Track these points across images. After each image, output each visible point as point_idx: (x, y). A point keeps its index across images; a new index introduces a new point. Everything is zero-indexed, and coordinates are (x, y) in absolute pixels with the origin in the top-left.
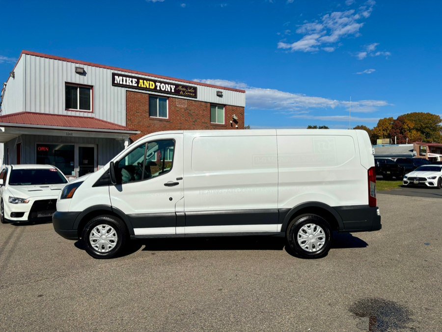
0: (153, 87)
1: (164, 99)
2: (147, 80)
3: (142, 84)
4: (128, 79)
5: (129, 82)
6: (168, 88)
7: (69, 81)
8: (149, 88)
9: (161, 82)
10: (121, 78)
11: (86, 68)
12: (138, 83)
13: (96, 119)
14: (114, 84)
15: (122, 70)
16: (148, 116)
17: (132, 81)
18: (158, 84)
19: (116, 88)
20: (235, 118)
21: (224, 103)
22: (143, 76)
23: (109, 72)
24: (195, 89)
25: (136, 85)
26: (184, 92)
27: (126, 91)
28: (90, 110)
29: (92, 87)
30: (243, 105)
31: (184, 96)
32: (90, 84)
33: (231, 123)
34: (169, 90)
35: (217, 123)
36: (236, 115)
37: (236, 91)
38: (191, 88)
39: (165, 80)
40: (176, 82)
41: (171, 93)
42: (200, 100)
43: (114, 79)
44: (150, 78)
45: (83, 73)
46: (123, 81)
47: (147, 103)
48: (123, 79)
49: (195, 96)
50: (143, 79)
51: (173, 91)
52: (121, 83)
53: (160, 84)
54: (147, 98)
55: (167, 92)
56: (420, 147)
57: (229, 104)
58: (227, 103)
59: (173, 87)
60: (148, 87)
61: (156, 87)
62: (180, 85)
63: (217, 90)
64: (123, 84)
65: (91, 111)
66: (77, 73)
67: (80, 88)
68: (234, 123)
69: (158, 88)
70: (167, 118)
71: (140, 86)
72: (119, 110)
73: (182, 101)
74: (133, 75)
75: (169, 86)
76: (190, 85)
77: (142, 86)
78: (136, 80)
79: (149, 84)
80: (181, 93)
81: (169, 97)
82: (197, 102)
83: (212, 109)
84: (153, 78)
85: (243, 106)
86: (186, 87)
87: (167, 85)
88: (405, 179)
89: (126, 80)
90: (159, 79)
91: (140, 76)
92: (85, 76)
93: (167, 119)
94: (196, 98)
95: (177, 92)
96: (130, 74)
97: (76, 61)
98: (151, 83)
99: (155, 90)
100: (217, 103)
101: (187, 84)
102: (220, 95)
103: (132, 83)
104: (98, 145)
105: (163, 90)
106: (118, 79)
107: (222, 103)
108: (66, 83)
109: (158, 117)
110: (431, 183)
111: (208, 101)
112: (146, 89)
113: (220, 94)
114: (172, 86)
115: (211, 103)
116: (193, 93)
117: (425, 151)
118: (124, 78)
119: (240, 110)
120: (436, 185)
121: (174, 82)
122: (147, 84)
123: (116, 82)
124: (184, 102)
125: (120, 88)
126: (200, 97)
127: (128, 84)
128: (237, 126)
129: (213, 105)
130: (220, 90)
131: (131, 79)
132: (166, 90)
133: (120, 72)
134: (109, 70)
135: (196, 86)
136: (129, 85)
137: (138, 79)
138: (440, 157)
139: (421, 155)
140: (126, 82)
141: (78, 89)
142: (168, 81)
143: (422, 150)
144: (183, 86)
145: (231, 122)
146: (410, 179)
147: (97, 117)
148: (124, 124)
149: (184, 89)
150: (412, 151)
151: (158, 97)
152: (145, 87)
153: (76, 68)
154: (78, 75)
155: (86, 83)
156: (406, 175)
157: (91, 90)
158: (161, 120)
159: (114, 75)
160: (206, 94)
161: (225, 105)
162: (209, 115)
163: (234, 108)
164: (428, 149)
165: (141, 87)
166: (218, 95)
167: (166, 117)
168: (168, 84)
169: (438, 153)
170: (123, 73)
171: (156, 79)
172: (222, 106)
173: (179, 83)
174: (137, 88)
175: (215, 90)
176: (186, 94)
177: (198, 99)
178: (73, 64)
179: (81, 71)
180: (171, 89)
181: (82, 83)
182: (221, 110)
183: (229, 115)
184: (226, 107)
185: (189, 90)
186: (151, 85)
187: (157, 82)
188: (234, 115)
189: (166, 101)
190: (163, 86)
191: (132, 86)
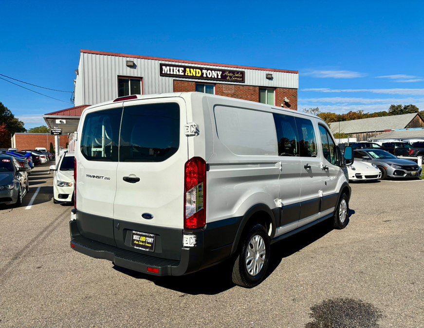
0: (200, 75)
1: (210, 86)
2: (193, 68)
3: (189, 72)
4: (175, 68)
5: (176, 71)
6: (214, 74)
7: (121, 74)
8: (196, 76)
9: (207, 69)
10: (168, 68)
11: (136, 61)
12: (184, 71)
14: (162, 74)
15: (169, 60)
17: (179, 71)
18: (204, 71)
19: (164, 78)
20: (286, 100)
21: (275, 86)
22: (190, 65)
23: (157, 63)
24: (243, 73)
25: (183, 74)
27: (174, 80)
29: (142, 78)
30: (296, 86)
31: (232, 82)
32: (139, 76)
34: (216, 77)
37: (288, 72)
38: (238, 72)
39: (211, 67)
40: (223, 68)
41: (217, 79)
42: (248, 84)
43: (161, 69)
44: (196, 65)
45: (133, 66)
46: (170, 71)
48: (170, 69)
49: (243, 81)
50: (190, 67)
51: (219, 77)
52: (168, 73)
53: (206, 71)
54: (194, 86)
55: (214, 79)
57: (280, 87)
58: (277, 86)
59: (220, 73)
60: (194, 75)
61: (202, 74)
62: (227, 70)
64: (170, 74)
66: (128, 66)
67: (131, 80)
68: (285, 106)
69: (205, 76)
71: (186, 74)
73: (228, 87)
74: (180, 64)
75: (216, 72)
76: (238, 69)
77: (189, 74)
78: (183, 69)
80: (228, 78)
81: (215, 84)
82: (245, 87)
83: (261, 93)
84: (199, 66)
86: (233, 72)
87: (213, 72)
90: (205, 66)
91: (186, 65)
92: (135, 68)
94: (244, 82)
95: (224, 78)
96: (177, 64)
97: (126, 55)
98: (197, 70)
99: (202, 77)
100: (267, 86)
101: (235, 69)
102: (270, 78)
105: (210, 76)
106: (166, 69)
107: (272, 86)
108: (118, 76)
111: (257, 85)
112: (192, 77)
113: (270, 76)
114: (218, 72)
115: (259, 87)
116: (240, 77)
119: (292, 92)
121: (220, 68)
122: (193, 72)
123: (163, 72)
124: (230, 87)
125: (167, 78)
126: (248, 82)
127: (175, 73)
129: (262, 89)
130: (270, 73)
131: (178, 68)
132: (213, 77)
133: (167, 63)
134: (157, 61)
135: (243, 70)
136: (176, 75)
137: (185, 67)
140: (173, 71)
141: (130, 81)
142: (214, 67)
144: (230, 72)
145: (282, 105)
149: (231, 75)
151: (205, 84)
152: (192, 75)
153: (127, 61)
154: (129, 68)
155: (136, 76)
157: (141, 82)
159: (161, 65)
160: (254, 78)
161: (275, 88)
163: (285, 90)
165: (188, 76)
166: (267, 78)
168: (215, 70)
170: (170, 63)
171: (202, 66)
172: (272, 89)
173: (226, 68)
174: (184, 76)
175: (264, 73)
176: (233, 79)
177: (246, 84)
178: (125, 58)
179: (132, 64)
180: (218, 75)
181: (132, 75)
182: (271, 94)
183: (280, 98)
184: (277, 89)
185: (236, 75)
186: (197, 73)
187: (204, 69)
188: (286, 98)
189: (213, 88)
190: (209, 73)
191: (179, 75)
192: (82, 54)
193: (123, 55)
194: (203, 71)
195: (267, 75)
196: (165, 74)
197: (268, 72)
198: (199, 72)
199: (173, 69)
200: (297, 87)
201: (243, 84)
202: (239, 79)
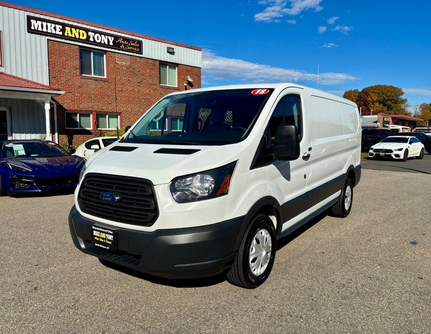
0: (85, 38)
1: (99, 54)
2: (76, 28)
3: (69, 32)
4: (49, 25)
5: (51, 28)
6: (104, 40)
8: (79, 39)
9: (95, 32)
10: (39, 23)
12: (63, 30)
13: (6, 75)
14: (30, 30)
15: (41, 12)
16: (78, 73)
17: (55, 28)
18: (91, 34)
19: (33, 35)
20: (190, 79)
21: (177, 62)
22: (71, 23)
23: (23, 15)
24: (140, 43)
25: (61, 33)
26: (125, 45)
27: (48, 40)
30: (200, 65)
31: (127, 51)
34: (106, 43)
35: (168, 85)
36: (191, 77)
37: (191, 48)
38: (134, 41)
39: (100, 30)
40: (116, 33)
41: (108, 46)
42: (147, 57)
43: (29, 24)
44: (79, 25)
46: (42, 27)
47: (78, 57)
48: (42, 25)
49: (141, 52)
50: (71, 26)
51: (111, 44)
52: (40, 29)
53: (93, 34)
54: (77, 51)
55: (104, 45)
56: (384, 118)
57: (182, 63)
58: (180, 63)
59: (111, 39)
60: (77, 37)
61: (88, 37)
62: (121, 37)
64: (42, 31)
68: (188, 86)
69: (91, 39)
70: (105, 77)
71: (66, 34)
72: (39, 64)
73: (123, 58)
74: (57, 20)
75: (107, 37)
76: (134, 38)
77: (70, 35)
78: (61, 27)
79: (79, 33)
80: (122, 46)
81: (106, 51)
82: (143, 59)
83: (161, 68)
84: (84, 26)
85: (200, 67)
86: (128, 40)
87: (103, 36)
88: (371, 151)
89: (47, 26)
90: (92, 28)
91: (66, 22)
93: (105, 79)
94: (142, 54)
95: (116, 45)
96: (52, 19)
98: (82, 32)
99: (87, 40)
100: (168, 61)
101: (130, 37)
102: (171, 52)
103: (55, 30)
104: (10, 108)
105: (99, 41)
106: (35, 25)
107: (174, 62)
109: (93, 76)
110: (397, 155)
111: (156, 59)
112: (75, 39)
113: (171, 50)
114: (110, 38)
115: (160, 61)
117: (388, 123)
118: (44, 24)
119: (196, 71)
120: (402, 157)
121: (112, 33)
122: (75, 33)
123: (33, 28)
124: (125, 57)
125: (38, 36)
126: (146, 53)
127: (49, 31)
129: (163, 64)
130: (172, 46)
131: (53, 25)
132: (103, 42)
133: (37, 16)
134: (22, 12)
135: (141, 39)
136: (51, 33)
137: (64, 25)
138: (402, 128)
139: (384, 126)
140: (47, 28)
142: (104, 31)
143: (386, 121)
144: (124, 39)
145: (185, 84)
146: (376, 150)
147: (8, 73)
148: (46, 83)
149: (126, 43)
150: (376, 122)
151: (92, 50)
152: (73, 36)
156: (372, 147)
158: (96, 80)
159: (29, 18)
160: (154, 50)
161: (177, 65)
162: (158, 76)
163: (189, 68)
164: (391, 120)
165: (68, 36)
166: (168, 52)
167: (103, 75)
168: (105, 34)
169: (400, 125)
170: (42, 17)
171: (88, 27)
172: (174, 65)
173: (119, 34)
174: (63, 37)
175: (165, 46)
176: (129, 48)
177: (143, 56)
180: (109, 41)
182: (173, 70)
183: (182, 77)
184: (179, 66)
185: (132, 44)
186: (81, 34)
187: (90, 31)
188: (189, 76)
189: (103, 56)
190: (98, 37)
191: (55, 34)
194: (89, 33)
196: (35, 30)
197: (169, 45)
198: (83, 34)
201: (141, 56)
202: (135, 49)
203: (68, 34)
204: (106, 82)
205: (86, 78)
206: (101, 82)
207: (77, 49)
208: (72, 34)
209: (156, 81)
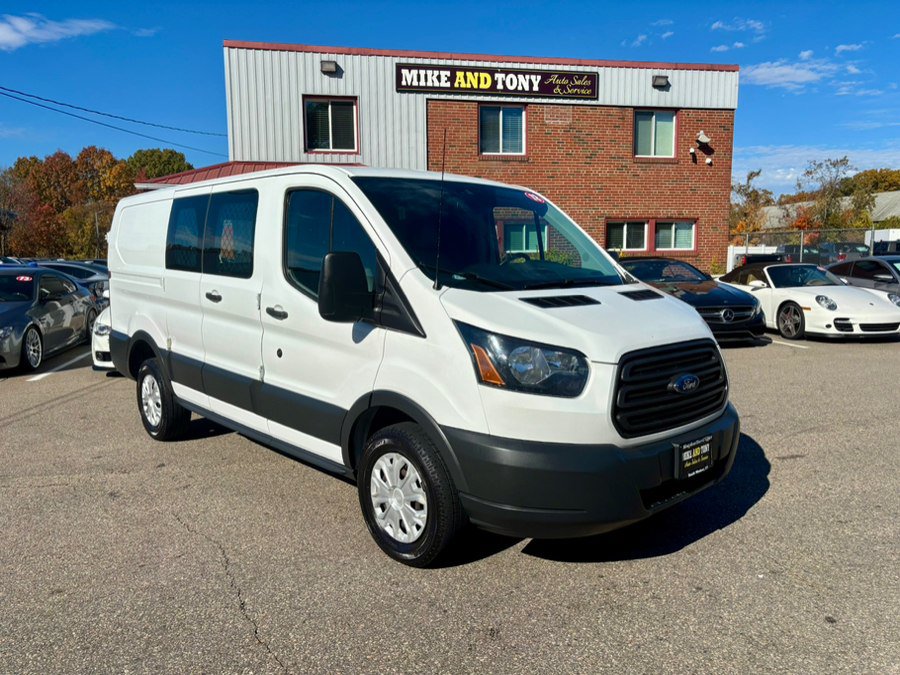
0: (488, 85)
2: (473, 70)
3: (462, 80)
4: (429, 72)
5: (431, 79)
6: (523, 82)
7: (310, 92)
8: (479, 89)
9: (506, 72)
10: (414, 72)
11: (341, 60)
12: (452, 79)
14: (401, 88)
15: (417, 54)
16: (475, 152)
17: (439, 78)
18: (499, 77)
19: (405, 96)
20: (704, 138)
21: (675, 105)
22: (465, 63)
23: (390, 63)
24: (594, 78)
25: (448, 85)
27: (427, 100)
28: (353, 148)
29: (355, 98)
30: (732, 103)
32: (350, 94)
33: (693, 155)
34: (527, 88)
35: (652, 156)
36: (706, 134)
37: (712, 69)
38: (581, 75)
39: (516, 66)
40: (545, 67)
41: (530, 94)
42: (607, 103)
43: (399, 77)
44: (480, 64)
45: (336, 72)
46: (419, 80)
47: (475, 123)
48: (419, 76)
49: (594, 95)
50: (465, 69)
51: (536, 88)
52: (415, 83)
53: (503, 75)
54: (476, 111)
55: (522, 93)
57: (689, 106)
58: (681, 105)
59: (536, 80)
60: (475, 86)
61: (495, 83)
62: (555, 72)
63: (651, 73)
64: (419, 87)
65: (356, 150)
66: (325, 73)
67: (333, 104)
68: (700, 154)
69: (500, 86)
70: (524, 153)
71: (456, 85)
72: (412, 144)
73: (558, 113)
74: (442, 62)
75: (527, 77)
76: (581, 69)
77: (463, 85)
78: (448, 73)
79: (479, 78)
80: (557, 90)
81: (526, 104)
82: (599, 110)
83: (641, 124)
84: (487, 64)
85: (732, 107)
86: (569, 76)
87: (521, 77)
90: (502, 65)
91: (457, 63)
92: (341, 77)
93: (522, 156)
94: (597, 99)
95: (546, 90)
96: (435, 62)
97: (321, 49)
98: (483, 75)
99: (492, 90)
100: (654, 104)
101: (574, 68)
102: (662, 85)
103: (440, 81)
105: (512, 88)
106: (409, 77)
107: (668, 105)
108: (305, 97)
109: (501, 153)
111: (629, 104)
112: (471, 91)
113: (662, 82)
114: (533, 77)
115: (635, 108)
116: (587, 87)
118: (422, 72)
119: (720, 120)
121: (538, 67)
122: (472, 79)
123: (404, 83)
124: (563, 111)
125: (412, 96)
126: (606, 96)
127: (430, 84)
128: (708, 160)
129: (643, 113)
130: (663, 73)
131: (436, 73)
132: (520, 88)
133: (412, 61)
134: (389, 59)
135: (595, 69)
136: (433, 87)
137: (453, 70)
140: (426, 80)
141: (330, 107)
142: (524, 66)
144: (562, 75)
145: (692, 150)
147: (367, 162)
149: (564, 81)
151: (502, 106)
152: (469, 86)
153: (323, 62)
154: (326, 77)
155: (342, 93)
157: (355, 107)
158: (506, 160)
159: (399, 67)
160: (623, 86)
161: (676, 110)
162: (630, 139)
163: (701, 114)
165: (460, 88)
166: (655, 86)
167: (521, 151)
168: (524, 72)
170: (419, 61)
171: (495, 65)
172: (667, 112)
173: (552, 67)
174: (452, 90)
175: (647, 75)
176: (570, 91)
177: (600, 102)
178: (317, 56)
179: (332, 68)
180: (531, 84)
181: (334, 93)
182: (666, 123)
183: (687, 134)
184: (679, 113)
185: (576, 83)
186: (482, 80)
187: (497, 72)
188: (702, 132)
189: (521, 115)
190: (511, 80)
191: (440, 88)
192: (226, 49)
193: (315, 48)
194: (497, 75)
195: (656, 78)
196: (407, 86)
197: (657, 72)
198: (485, 79)
199: (426, 76)
200: (734, 105)
201: (594, 102)
202: (583, 91)
203: (460, 83)
204: (524, 161)
205: (489, 159)
206: (515, 163)
207: (474, 109)
208: (466, 82)
209: (627, 149)
